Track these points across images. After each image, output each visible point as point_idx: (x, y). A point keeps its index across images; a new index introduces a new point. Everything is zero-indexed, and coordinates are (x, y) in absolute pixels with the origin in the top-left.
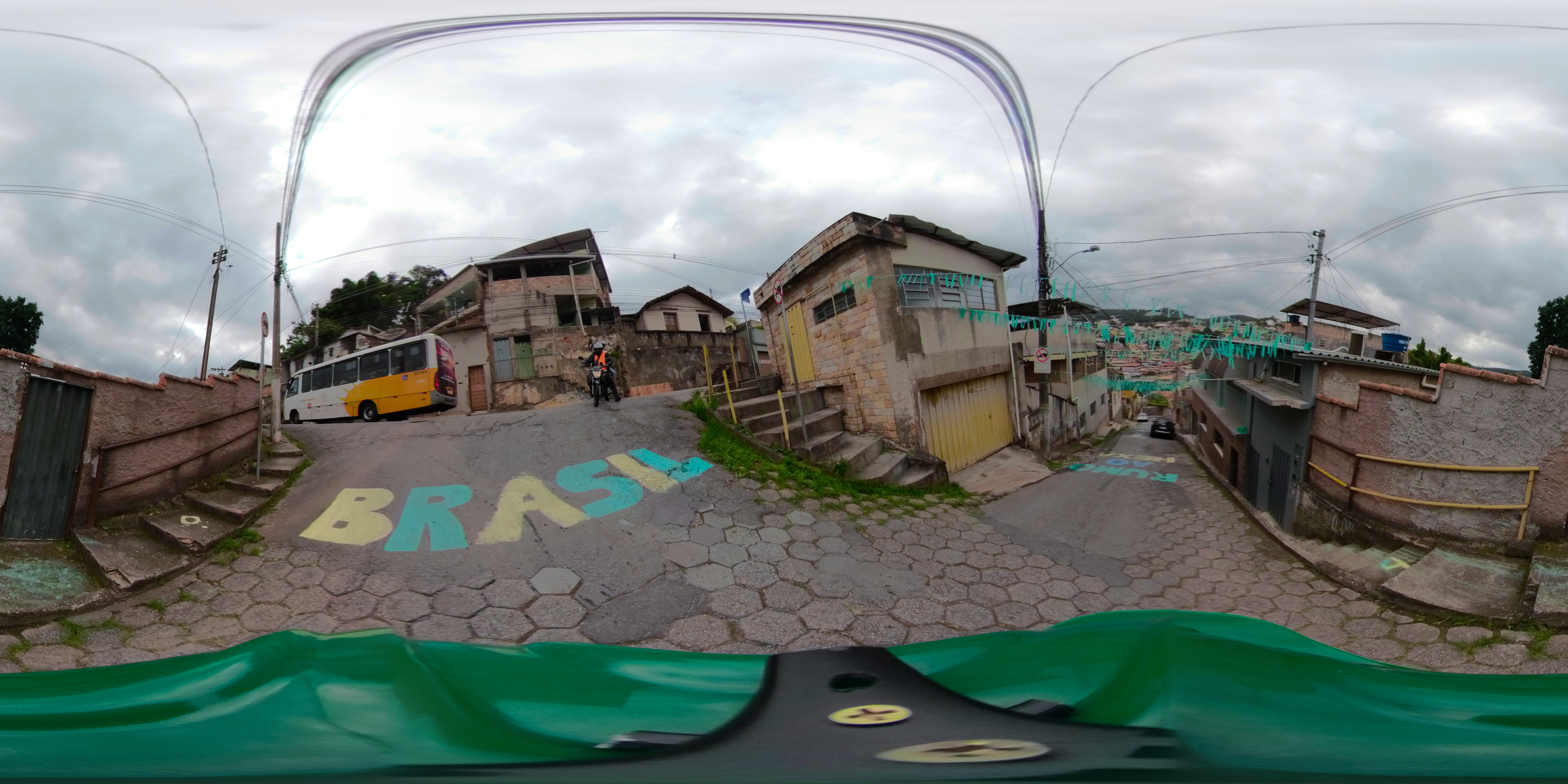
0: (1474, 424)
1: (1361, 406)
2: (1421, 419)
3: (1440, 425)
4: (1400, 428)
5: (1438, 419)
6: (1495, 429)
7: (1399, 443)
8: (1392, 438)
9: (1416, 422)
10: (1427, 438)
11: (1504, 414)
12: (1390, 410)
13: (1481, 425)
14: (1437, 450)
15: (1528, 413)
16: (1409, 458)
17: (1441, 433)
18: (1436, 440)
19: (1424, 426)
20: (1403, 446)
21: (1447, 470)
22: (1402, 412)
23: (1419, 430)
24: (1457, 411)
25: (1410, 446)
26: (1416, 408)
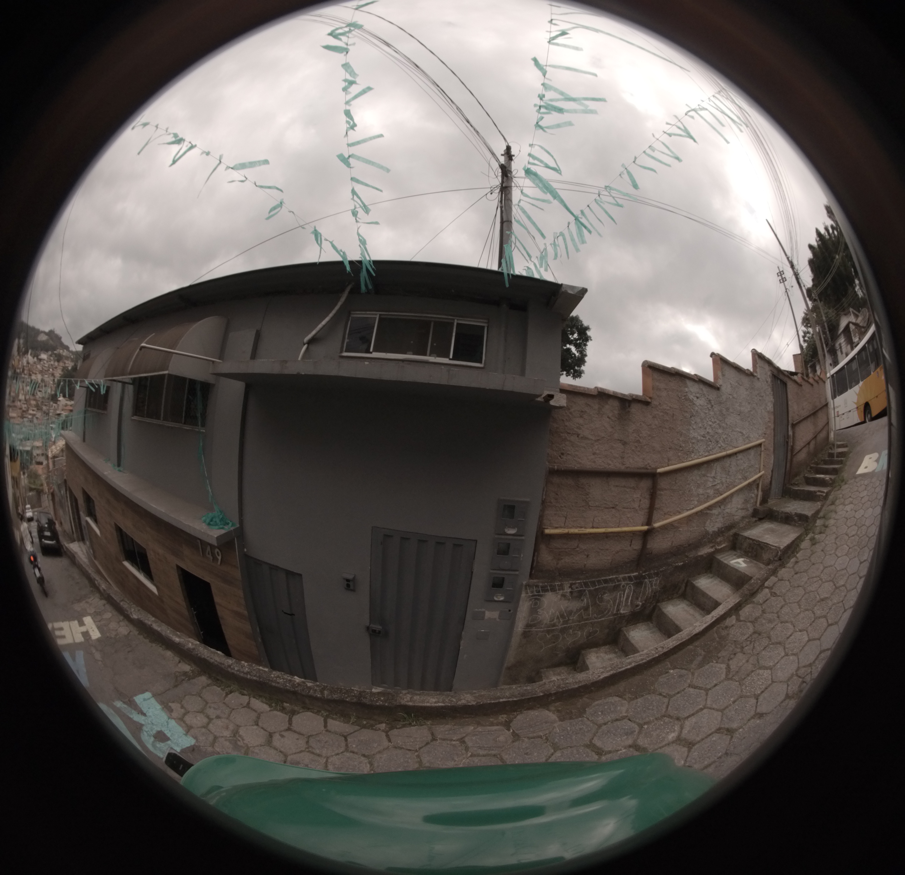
0: (739, 408)
2: (712, 406)
3: (724, 411)
4: (698, 420)
5: (722, 405)
6: (747, 411)
7: (699, 438)
8: (692, 434)
9: (710, 410)
12: (688, 399)
13: (742, 409)
14: (724, 437)
17: (725, 418)
18: (723, 427)
19: (715, 414)
20: (702, 440)
21: (729, 456)
22: (698, 400)
23: (713, 420)
24: (731, 397)
25: (707, 438)
26: (708, 395)
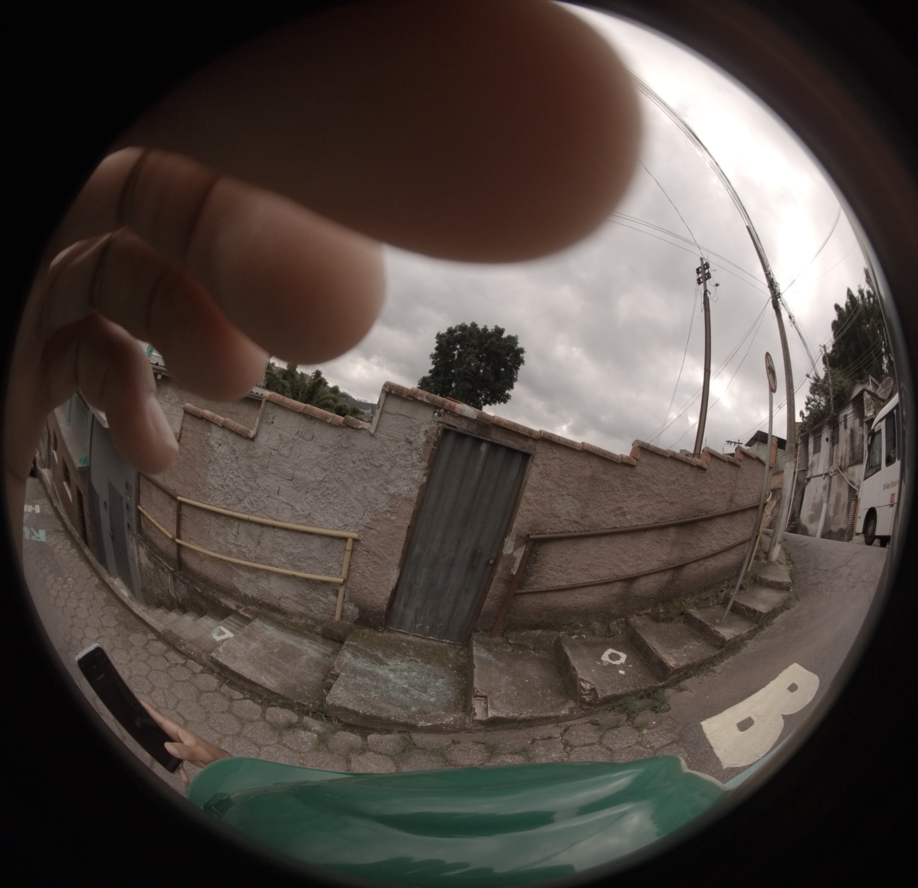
0: (290, 471)
1: (183, 435)
2: (237, 458)
3: (256, 467)
4: (217, 468)
5: (254, 460)
6: (313, 480)
7: (216, 486)
8: (209, 480)
9: (232, 461)
10: (242, 483)
11: (324, 462)
12: (209, 444)
13: (298, 473)
14: (252, 499)
15: (352, 465)
16: (225, 506)
17: (256, 477)
18: (251, 486)
19: (240, 467)
20: (220, 490)
21: (262, 525)
22: (220, 447)
23: (235, 473)
24: (274, 453)
25: (226, 491)
26: (234, 445)
